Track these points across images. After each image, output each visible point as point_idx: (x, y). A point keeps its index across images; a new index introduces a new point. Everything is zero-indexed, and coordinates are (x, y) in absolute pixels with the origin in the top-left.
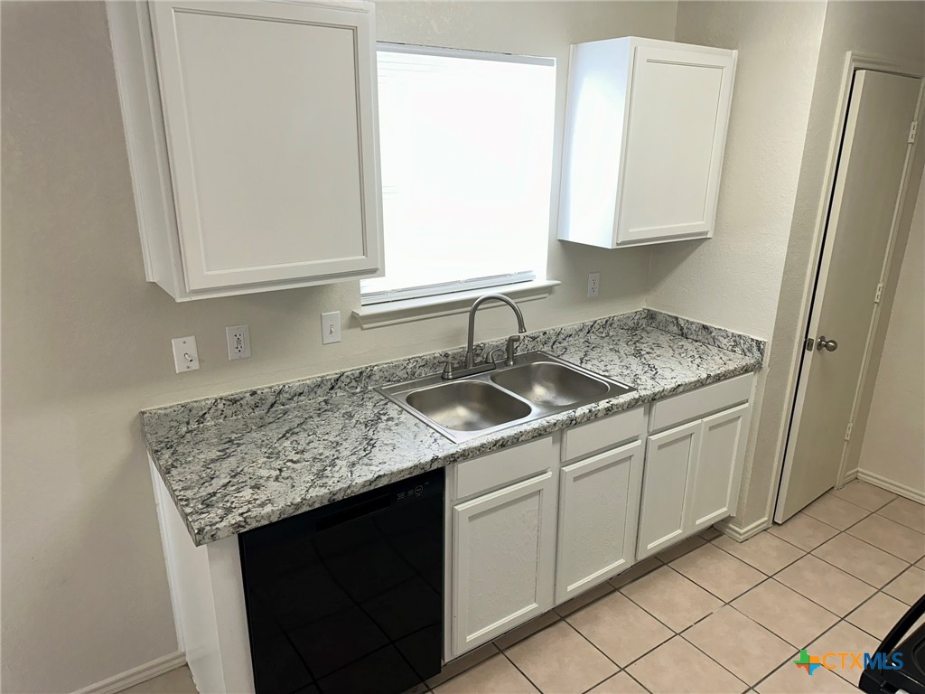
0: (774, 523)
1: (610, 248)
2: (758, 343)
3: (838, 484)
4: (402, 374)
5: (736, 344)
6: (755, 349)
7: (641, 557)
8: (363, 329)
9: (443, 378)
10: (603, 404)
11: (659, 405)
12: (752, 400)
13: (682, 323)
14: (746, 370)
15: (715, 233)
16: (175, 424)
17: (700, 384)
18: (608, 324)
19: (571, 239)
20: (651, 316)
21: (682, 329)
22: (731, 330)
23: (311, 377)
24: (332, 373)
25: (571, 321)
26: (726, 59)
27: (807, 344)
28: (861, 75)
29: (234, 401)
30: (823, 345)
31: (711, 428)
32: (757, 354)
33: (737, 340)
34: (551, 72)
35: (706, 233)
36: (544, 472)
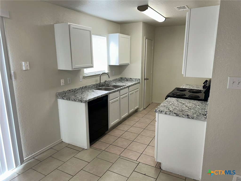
0: (144, 109)
1: (118, 65)
2: (139, 79)
3: (151, 103)
4: (91, 87)
5: (136, 80)
6: (139, 80)
7: (129, 113)
8: (85, 79)
9: (97, 87)
10: (122, 88)
11: (130, 87)
12: (139, 88)
13: (127, 78)
14: (138, 83)
15: (130, 63)
16: (62, 94)
17: (134, 85)
18: (116, 79)
19: (111, 65)
20: (121, 78)
21: (127, 79)
22: (135, 78)
23: (79, 87)
24: (82, 87)
25: (111, 79)
26: (129, 37)
27: (145, 79)
28: (147, 40)
29: (70, 90)
30: (147, 79)
31: (135, 92)
32: (139, 81)
33: (136, 79)
34: (106, 38)
35: (129, 63)
36: (118, 97)
